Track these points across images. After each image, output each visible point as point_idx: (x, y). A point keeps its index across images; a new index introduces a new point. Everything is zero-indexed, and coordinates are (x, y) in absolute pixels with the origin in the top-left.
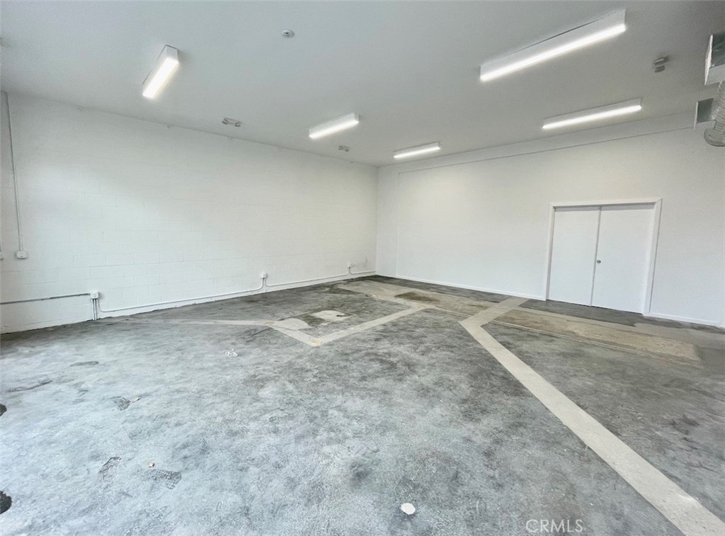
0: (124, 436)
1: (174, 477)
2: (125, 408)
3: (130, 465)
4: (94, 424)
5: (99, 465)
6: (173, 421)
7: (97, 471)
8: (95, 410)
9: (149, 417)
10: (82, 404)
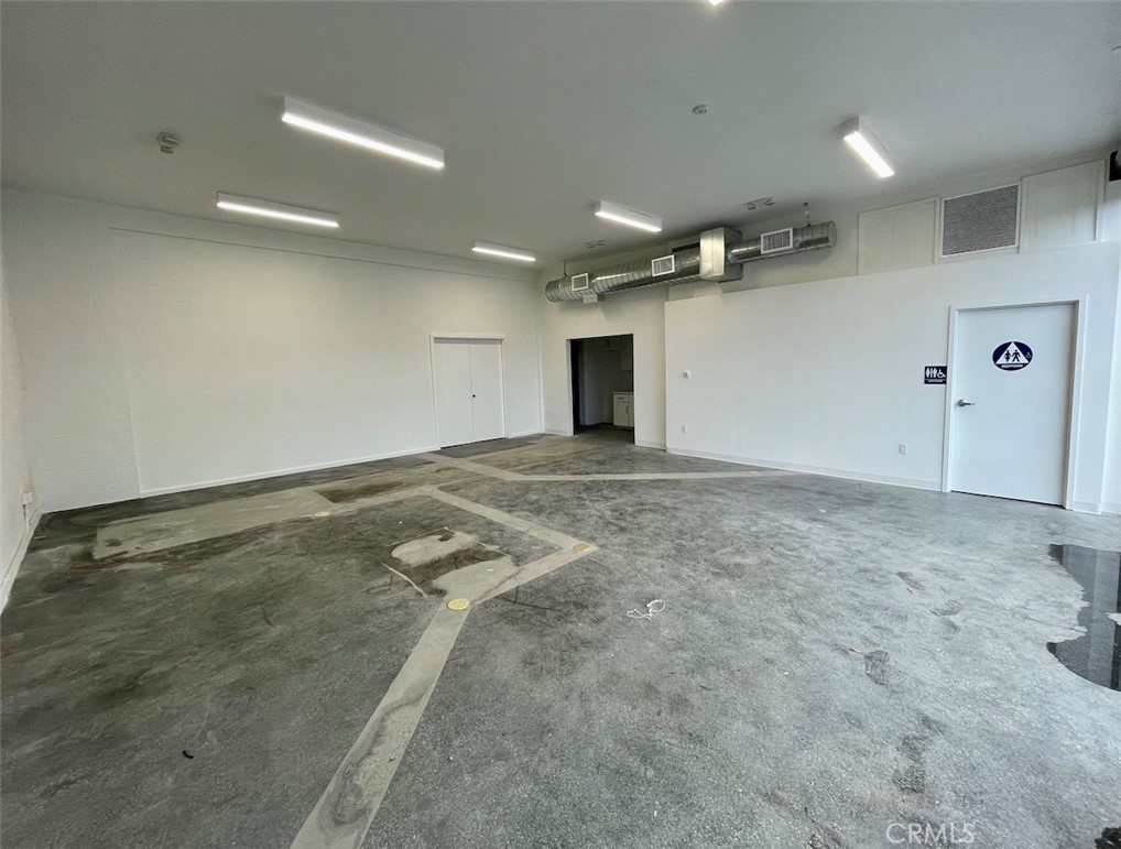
0: (911, 625)
1: (902, 575)
2: (881, 652)
3: (926, 601)
4: (933, 663)
5: (952, 618)
6: (855, 602)
7: (957, 616)
8: (919, 682)
9: (868, 621)
10: (929, 712)
